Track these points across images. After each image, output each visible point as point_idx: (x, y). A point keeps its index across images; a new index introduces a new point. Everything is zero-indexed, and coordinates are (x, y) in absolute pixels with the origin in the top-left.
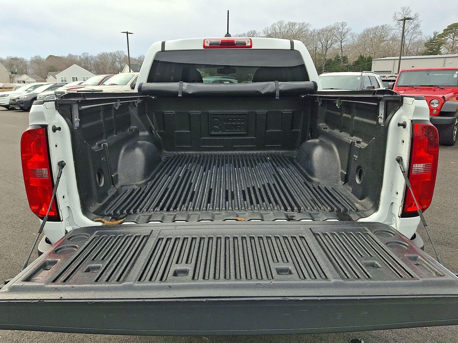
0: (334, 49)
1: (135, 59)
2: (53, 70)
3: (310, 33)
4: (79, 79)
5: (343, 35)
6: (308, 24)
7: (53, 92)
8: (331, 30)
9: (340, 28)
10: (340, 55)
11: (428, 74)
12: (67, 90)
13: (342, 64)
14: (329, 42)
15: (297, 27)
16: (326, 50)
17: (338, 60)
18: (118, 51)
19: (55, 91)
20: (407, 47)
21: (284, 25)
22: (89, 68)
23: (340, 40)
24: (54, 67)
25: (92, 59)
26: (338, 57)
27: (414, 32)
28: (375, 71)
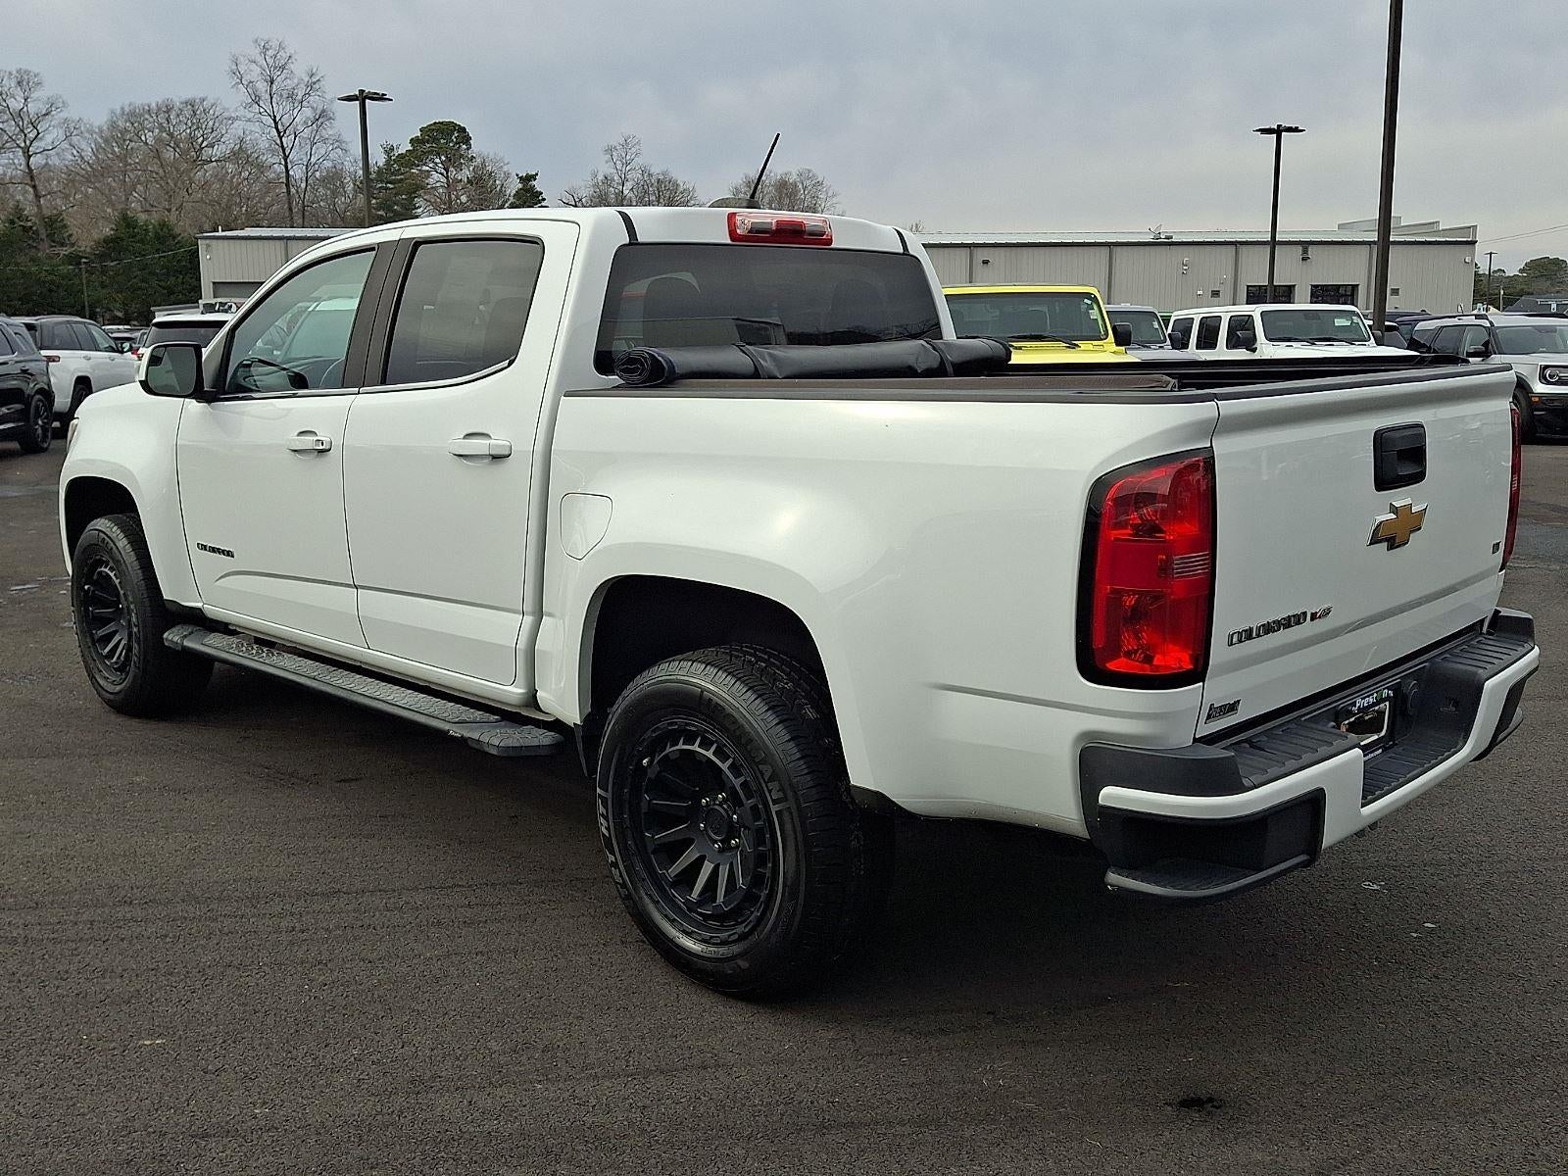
5: (30, 124)
9: (10, 95)
13: (44, 247)
17: (24, 229)
20: (302, 192)
23: (21, 144)
26: (19, 219)
27: (317, 138)
28: (214, 283)
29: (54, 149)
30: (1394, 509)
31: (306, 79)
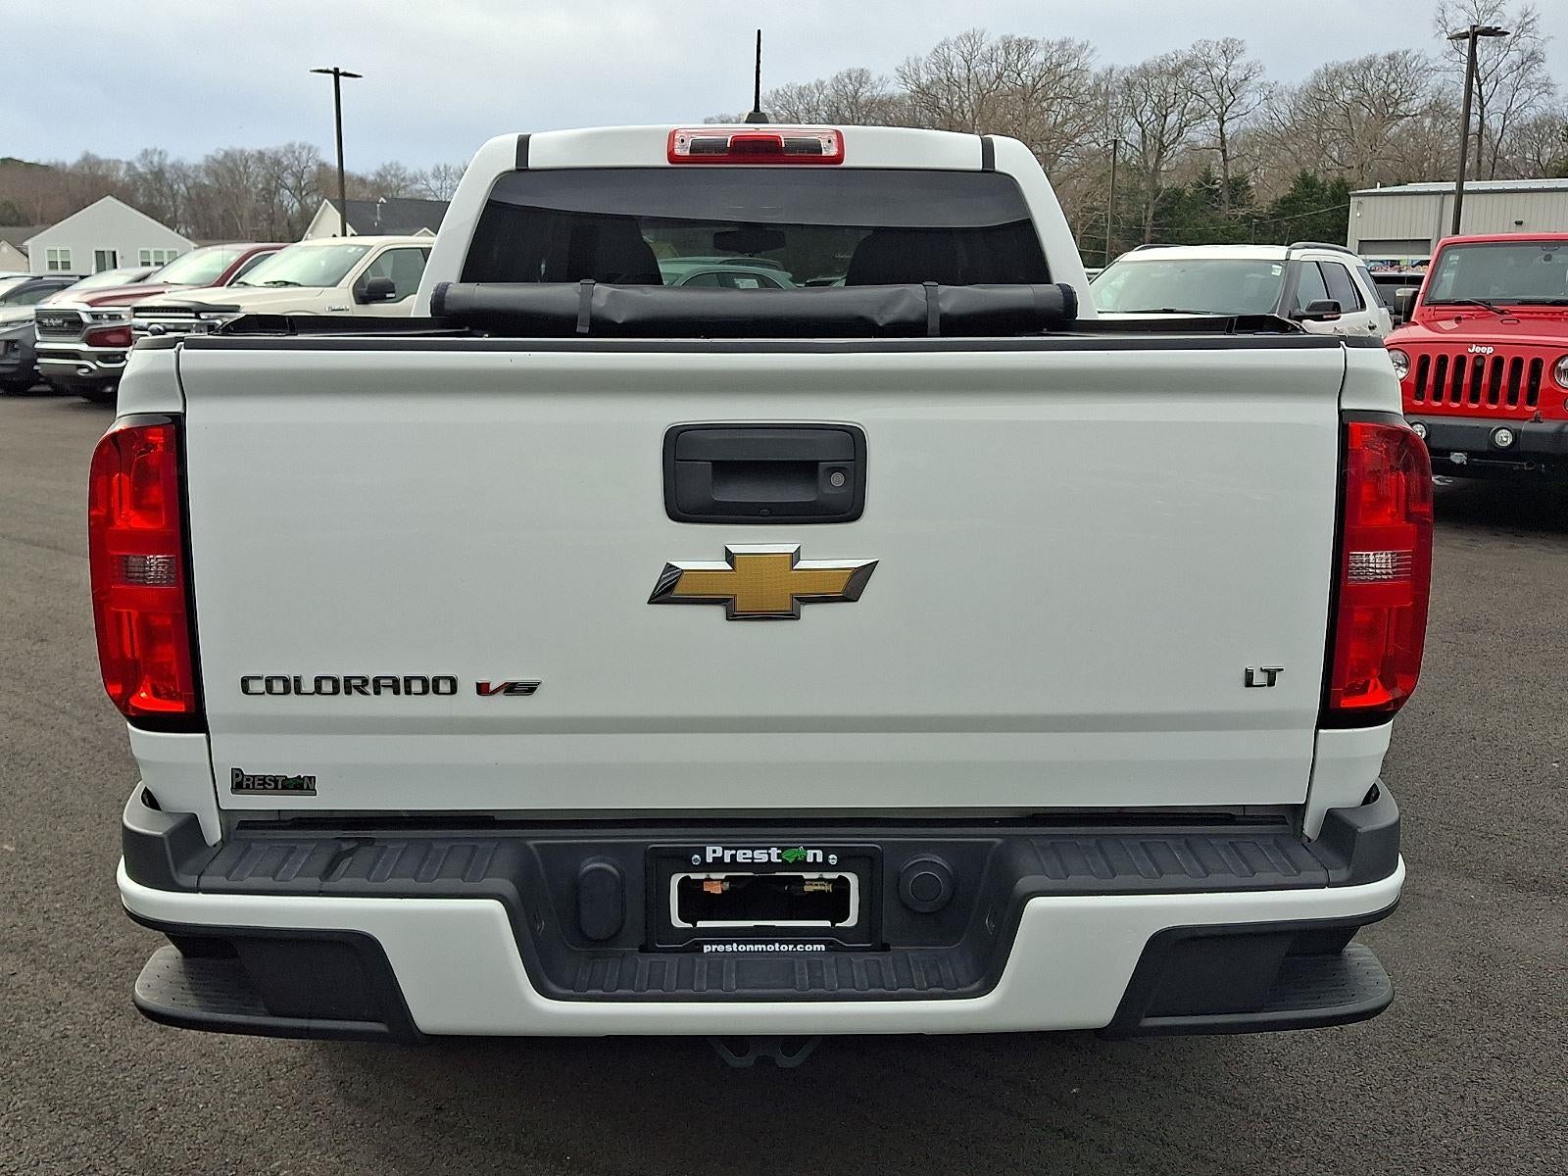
0: (1193, 148)
1: (362, 181)
2: (14, 219)
3: (1090, 82)
4: (122, 257)
5: (1228, 92)
6: (1082, 47)
7: (27, 312)
8: (1177, 72)
9: (1214, 65)
10: (1218, 174)
11: (1548, 258)
12: (91, 303)
13: (1226, 210)
14: (1172, 119)
15: (1038, 57)
16: (1160, 155)
17: (1210, 192)
18: (291, 145)
19: (39, 306)
20: (1496, 142)
21: (985, 48)
22: (166, 214)
23: (1219, 110)
24: (17, 208)
25: (179, 177)
26: (1207, 183)
27: (1521, 83)
28: (1360, 241)
29: (1251, 114)
30: (730, 557)
31: (1518, 20)
